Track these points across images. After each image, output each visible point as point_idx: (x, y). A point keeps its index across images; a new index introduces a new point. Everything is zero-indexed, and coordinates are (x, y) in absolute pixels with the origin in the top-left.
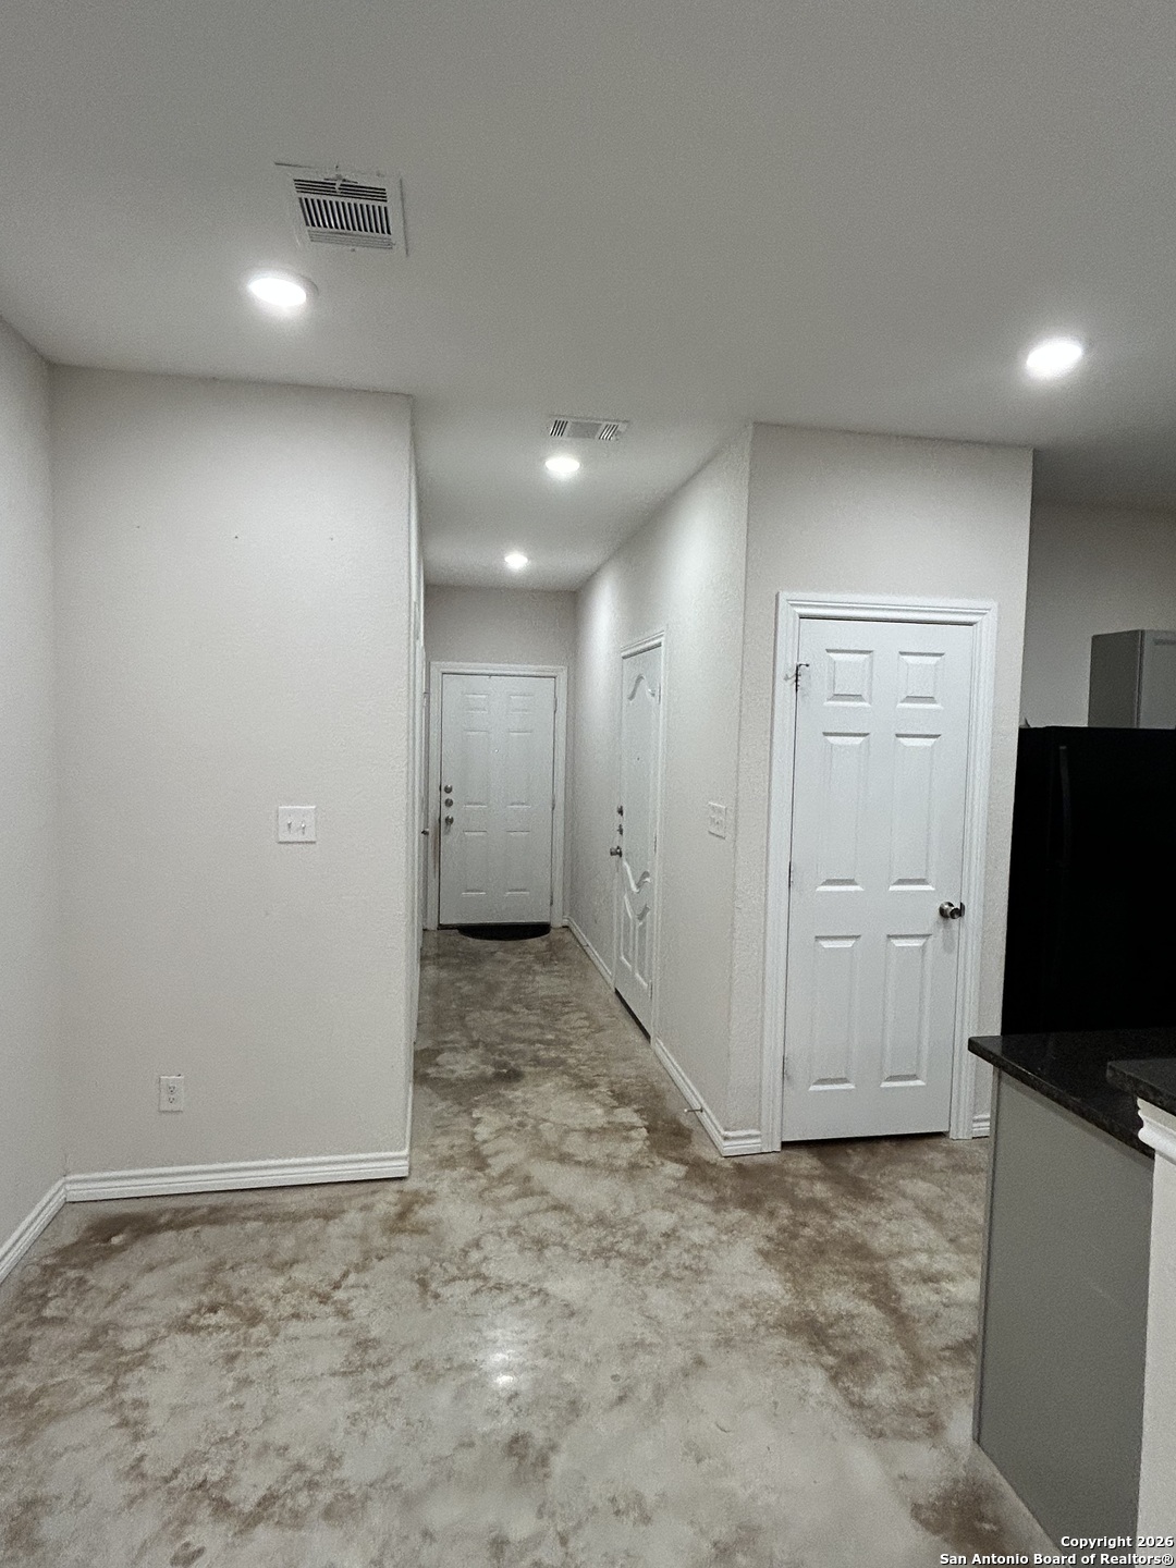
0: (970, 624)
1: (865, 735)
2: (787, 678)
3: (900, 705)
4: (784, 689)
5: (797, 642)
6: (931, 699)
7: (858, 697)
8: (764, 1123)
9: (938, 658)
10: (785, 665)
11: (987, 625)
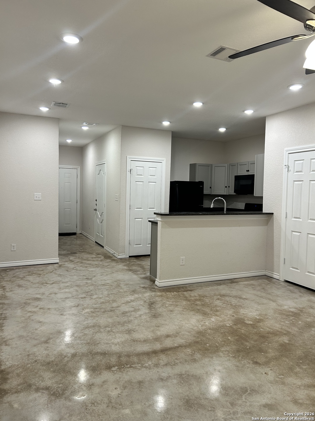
0: (161, 162)
1: (143, 182)
2: (129, 171)
3: (149, 177)
4: (128, 173)
5: (130, 165)
6: (154, 176)
7: (142, 175)
8: (125, 252)
9: (156, 168)
10: (128, 169)
11: (164, 162)
